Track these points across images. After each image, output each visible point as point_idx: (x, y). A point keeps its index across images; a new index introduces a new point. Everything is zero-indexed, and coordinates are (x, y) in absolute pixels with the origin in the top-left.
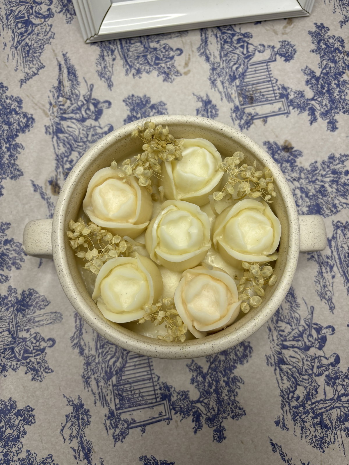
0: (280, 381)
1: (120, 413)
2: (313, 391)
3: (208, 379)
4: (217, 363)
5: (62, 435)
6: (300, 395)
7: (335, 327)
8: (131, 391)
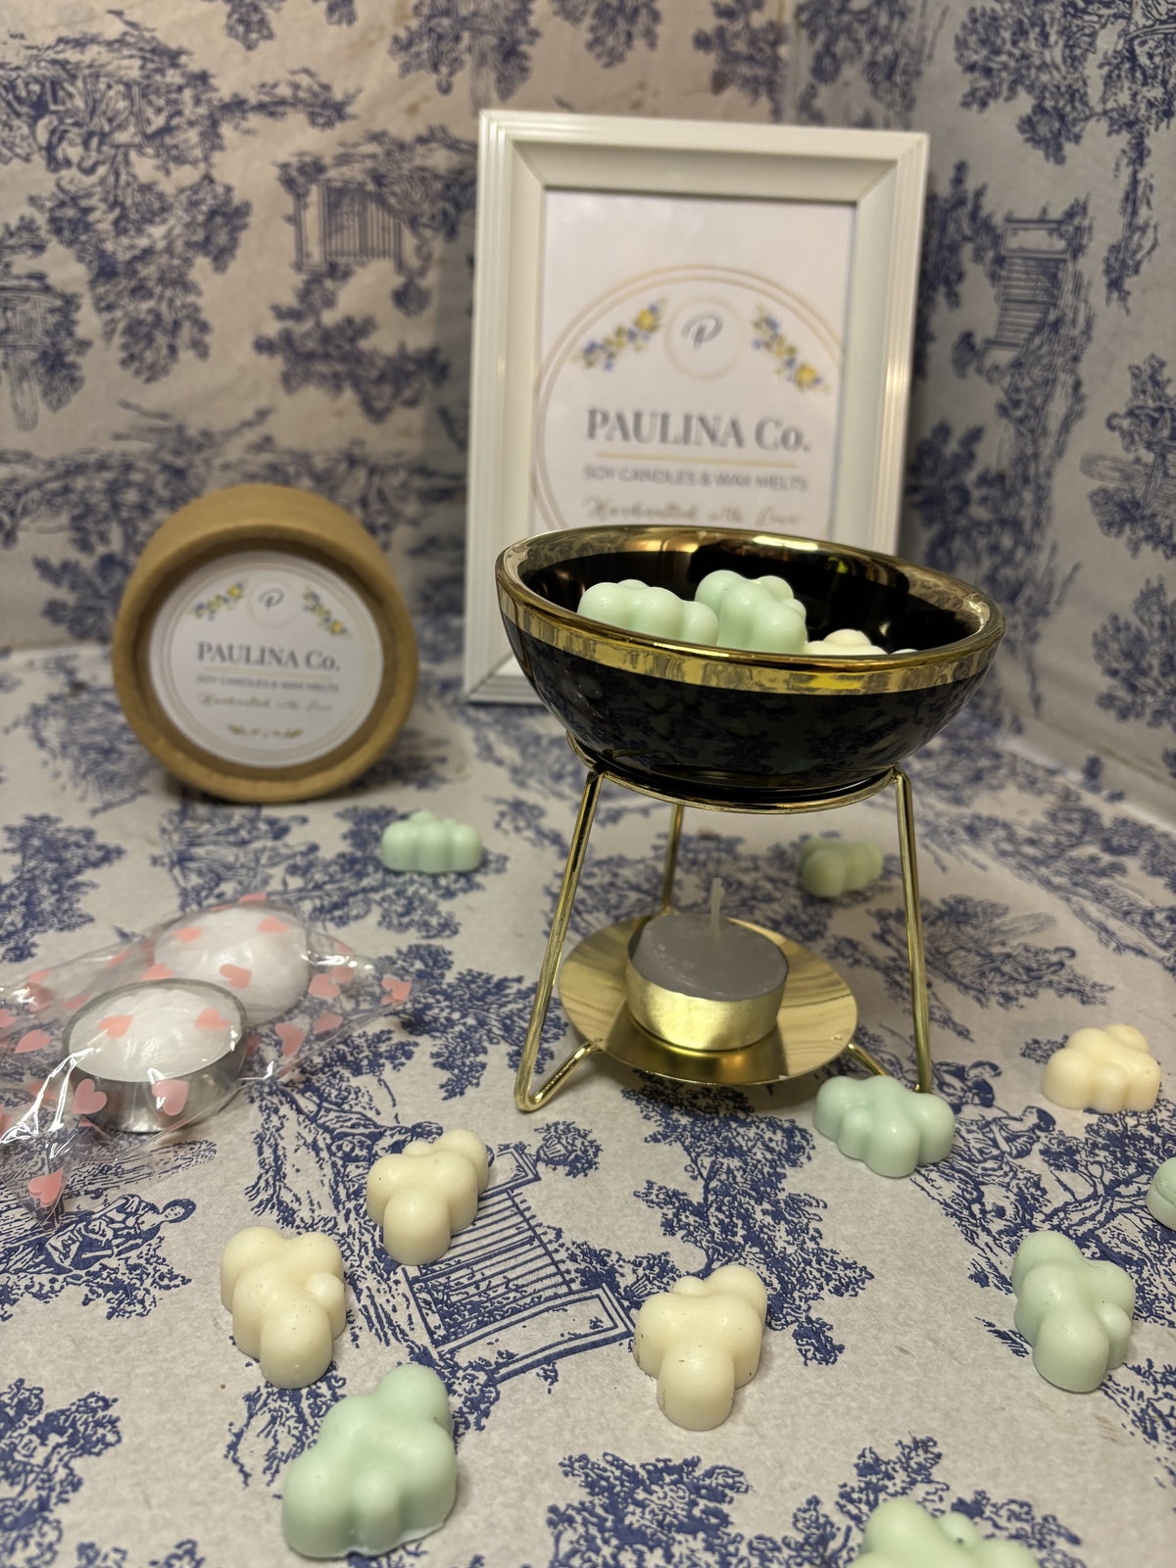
0: (925, 1185)
1: (452, 1352)
2: (1032, 1190)
3: (714, 1215)
4: (724, 1177)
5: (235, 1461)
6: (1001, 1204)
7: (997, 1062)
8: (477, 1285)
